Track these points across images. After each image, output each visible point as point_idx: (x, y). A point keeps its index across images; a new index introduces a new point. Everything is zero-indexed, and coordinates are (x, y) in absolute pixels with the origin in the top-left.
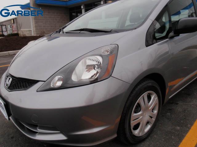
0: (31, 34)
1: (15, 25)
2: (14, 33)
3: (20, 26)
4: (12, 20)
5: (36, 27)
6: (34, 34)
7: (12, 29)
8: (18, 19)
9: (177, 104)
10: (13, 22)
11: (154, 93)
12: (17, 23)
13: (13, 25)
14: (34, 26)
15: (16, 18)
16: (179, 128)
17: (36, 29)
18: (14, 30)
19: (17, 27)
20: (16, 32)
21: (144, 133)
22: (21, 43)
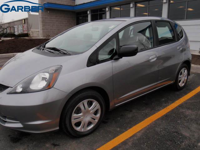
0: (39, 37)
1: (26, 25)
2: (24, 33)
3: (30, 26)
4: (24, 20)
5: (43, 29)
6: (41, 36)
7: (23, 29)
8: (29, 20)
9: (131, 111)
10: (24, 22)
11: (95, 100)
12: (27, 23)
13: (24, 25)
14: (41, 29)
15: (27, 19)
16: (119, 129)
17: (43, 32)
18: (24, 30)
19: (28, 27)
20: (26, 32)
21: (87, 130)
22: (26, 46)
